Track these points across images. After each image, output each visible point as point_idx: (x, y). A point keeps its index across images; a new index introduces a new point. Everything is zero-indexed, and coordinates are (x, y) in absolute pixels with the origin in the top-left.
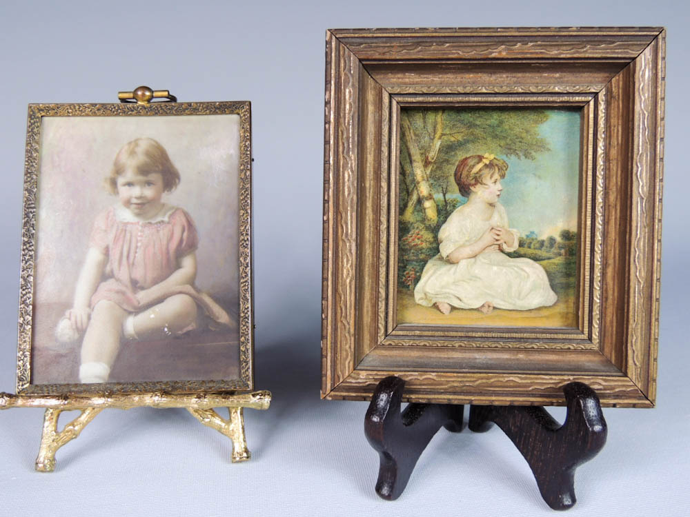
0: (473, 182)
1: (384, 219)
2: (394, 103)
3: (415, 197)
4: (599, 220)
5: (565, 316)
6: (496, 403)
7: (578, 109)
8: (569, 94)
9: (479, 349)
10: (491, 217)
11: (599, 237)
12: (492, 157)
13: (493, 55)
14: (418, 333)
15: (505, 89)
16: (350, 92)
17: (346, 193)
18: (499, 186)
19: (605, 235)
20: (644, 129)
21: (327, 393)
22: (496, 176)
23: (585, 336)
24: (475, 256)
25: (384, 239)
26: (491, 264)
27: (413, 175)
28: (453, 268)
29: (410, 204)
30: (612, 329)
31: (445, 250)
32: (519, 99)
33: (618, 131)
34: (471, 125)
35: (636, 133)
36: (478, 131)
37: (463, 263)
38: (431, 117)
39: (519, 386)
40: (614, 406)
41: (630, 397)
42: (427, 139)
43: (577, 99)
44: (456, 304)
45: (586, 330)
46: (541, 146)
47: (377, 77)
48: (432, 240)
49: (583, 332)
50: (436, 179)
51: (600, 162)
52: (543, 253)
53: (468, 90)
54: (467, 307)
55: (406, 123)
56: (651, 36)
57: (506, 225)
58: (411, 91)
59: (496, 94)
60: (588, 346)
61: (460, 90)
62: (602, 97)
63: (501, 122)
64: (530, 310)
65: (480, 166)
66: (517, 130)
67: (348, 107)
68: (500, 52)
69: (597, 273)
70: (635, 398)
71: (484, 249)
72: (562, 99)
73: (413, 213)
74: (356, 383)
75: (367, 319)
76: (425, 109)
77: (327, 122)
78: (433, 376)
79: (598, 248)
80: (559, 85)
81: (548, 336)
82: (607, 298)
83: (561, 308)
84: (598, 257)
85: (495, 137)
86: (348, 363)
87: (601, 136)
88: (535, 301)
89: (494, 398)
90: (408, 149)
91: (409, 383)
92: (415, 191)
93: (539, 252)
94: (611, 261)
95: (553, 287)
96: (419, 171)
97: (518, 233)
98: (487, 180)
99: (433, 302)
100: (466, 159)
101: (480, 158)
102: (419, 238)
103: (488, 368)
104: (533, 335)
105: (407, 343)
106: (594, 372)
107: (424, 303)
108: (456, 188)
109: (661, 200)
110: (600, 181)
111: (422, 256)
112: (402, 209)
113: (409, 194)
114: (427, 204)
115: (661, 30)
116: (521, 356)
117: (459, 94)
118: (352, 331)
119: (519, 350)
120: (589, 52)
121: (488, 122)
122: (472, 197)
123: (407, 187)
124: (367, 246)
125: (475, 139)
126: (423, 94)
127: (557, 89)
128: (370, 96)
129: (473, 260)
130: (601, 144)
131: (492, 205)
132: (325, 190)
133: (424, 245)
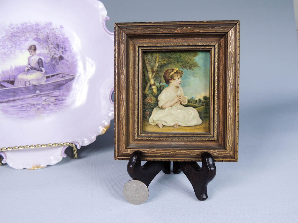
0: (170, 79)
1: (137, 93)
2: (140, 50)
3: (149, 85)
4: (216, 92)
5: (205, 128)
6: (179, 161)
7: (208, 51)
8: (204, 46)
9: (172, 141)
10: (177, 92)
11: (216, 98)
12: (177, 69)
13: (175, 32)
14: (150, 135)
15: (181, 44)
16: (123, 46)
17: (122, 83)
18: (180, 80)
19: (218, 98)
20: (231, 58)
21: (116, 157)
22: (179, 76)
23: (212, 136)
24: (171, 106)
25: (137, 100)
26: (178, 109)
27: (148, 76)
28: (163, 111)
29: (147, 87)
30: (221, 132)
31: (160, 104)
32: (186, 48)
33: (222, 59)
34: (169, 58)
35: (228, 60)
36: (172, 60)
37: (167, 109)
38: (154, 55)
39: (187, 154)
40: (222, 161)
41: (228, 158)
42: (153, 63)
43: (207, 47)
44: (165, 124)
45: (212, 133)
46: (196, 65)
47: (134, 40)
48: (155, 100)
49: (211, 134)
50: (156, 78)
51: (216, 70)
52: (197, 105)
53: (167, 45)
54: (169, 125)
55: (145, 57)
56: (234, 24)
57: (183, 95)
58: (146, 45)
59: (177, 46)
60: (213, 139)
61: (164, 44)
62: (216, 46)
63: (181, 56)
64: (192, 126)
65: (173, 72)
66: (186, 59)
67: (122, 51)
68: (178, 31)
69: (216, 111)
70: (230, 158)
71: (175, 103)
72: (202, 47)
73: (148, 90)
74: (127, 153)
75: (131, 130)
76: (152, 52)
77: (115, 57)
78: (154, 150)
79: (216, 102)
80: (200, 42)
81: (198, 136)
82: (220, 121)
83: (204, 125)
84: (216, 106)
85: (178, 62)
86: (124, 146)
87: (216, 61)
88: (194, 123)
89: (177, 159)
90: (146, 67)
91: (146, 153)
92: (149, 82)
93: (195, 105)
94: (221, 108)
95: (201, 117)
96: (150, 75)
97: (187, 98)
98: (176, 78)
99: (156, 123)
100: (168, 70)
101: (173, 70)
102: (150, 100)
103: (175, 147)
104: (192, 135)
105: (145, 138)
106: (214, 149)
107: (153, 124)
108: (164, 81)
109: (238, 85)
110: (216, 78)
111: (152, 107)
112: (144, 89)
113: (147, 83)
114: (154, 87)
115: (238, 21)
116: (188, 143)
117: (164, 46)
118: (125, 134)
119: (187, 141)
120: (210, 30)
121: (176, 56)
122: (170, 84)
123: (145, 81)
124: (131, 103)
125: (170, 63)
126: (151, 47)
127: (200, 44)
128: (131, 47)
129: (171, 108)
130: (216, 64)
131: (177, 87)
132: (115, 82)
133: (152, 102)
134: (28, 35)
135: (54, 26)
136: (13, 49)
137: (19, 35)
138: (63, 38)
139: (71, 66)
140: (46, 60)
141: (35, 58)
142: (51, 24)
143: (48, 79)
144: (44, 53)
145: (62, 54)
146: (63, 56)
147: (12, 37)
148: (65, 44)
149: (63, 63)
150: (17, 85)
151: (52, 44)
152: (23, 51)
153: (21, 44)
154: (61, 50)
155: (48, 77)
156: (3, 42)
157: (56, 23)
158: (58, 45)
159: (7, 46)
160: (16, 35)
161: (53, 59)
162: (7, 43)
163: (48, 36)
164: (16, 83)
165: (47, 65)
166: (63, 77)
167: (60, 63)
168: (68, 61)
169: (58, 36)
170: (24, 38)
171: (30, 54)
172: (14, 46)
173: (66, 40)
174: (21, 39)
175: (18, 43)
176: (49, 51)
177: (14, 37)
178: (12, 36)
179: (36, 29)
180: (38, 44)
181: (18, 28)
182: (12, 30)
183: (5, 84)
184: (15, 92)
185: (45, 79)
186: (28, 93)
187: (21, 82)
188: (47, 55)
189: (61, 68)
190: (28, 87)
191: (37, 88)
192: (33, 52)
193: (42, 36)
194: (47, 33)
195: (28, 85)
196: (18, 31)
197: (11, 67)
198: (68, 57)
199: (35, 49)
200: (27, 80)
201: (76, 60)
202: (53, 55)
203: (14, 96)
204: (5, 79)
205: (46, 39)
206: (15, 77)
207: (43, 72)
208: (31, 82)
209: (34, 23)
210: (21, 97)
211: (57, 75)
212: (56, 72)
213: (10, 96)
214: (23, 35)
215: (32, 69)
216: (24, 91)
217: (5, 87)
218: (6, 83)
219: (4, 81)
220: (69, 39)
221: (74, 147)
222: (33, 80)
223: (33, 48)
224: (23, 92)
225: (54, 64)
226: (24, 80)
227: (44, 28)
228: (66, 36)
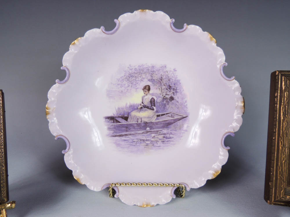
134: (144, 76)
135: (168, 69)
136: (129, 88)
137: (136, 75)
138: (175, 80)
139: (180, 106)
140: (158, 100)
141: (148, 98)
142: (166, 66)
143: (158, 117)
144: (156, 94)
145: (173, 95)
146: (174, 97)
147: (129, 77)
148: (177, 86)
149: (173, 103)
150: (130, 121)
151: (164, 85)
152: (138, 90)
153: (137, 83)
154: (172, 91)
155: (158, 116)
156: (121, 81)
157: (170, 67)
158: (170, 87)
159: (125, 85)
160: (133, 75)
161: (164, 99)
162: (125, 82)
163: (162, 78)
164: (129, 120)
165: (158, 104)
166: (172, 116)
167: (170, 103)
168: (178, 102)
169: (171, 79)
170: (140, 79)
171: (144, 93)
172: (130, 85)
173: (177, 83)
174: (137, 79)
175: (134, 83)
176: (162, 92)
177: (131, 77)
178: (129, 76)
179: (151, 71)
180: (152, 84)
181: (136, 69)
182: (130, 71)
183: (120, 120)
184: (127, 127)
185: (156, 118)
186: (139, 129)
187: (133, 119)
188: (159, 95)
189: (171, 108)
190: (140, 124)
191: (147, 125)
192: (147, 92)
193: (156, 77)
194: (161, 75)
195: (139, 122)
196: (135, 72)
197: (126, 104)
198: (178, 98)
199: (149, 89)
200: (139, 117)
201: (186, 101)
202: (165, 95)
203: (127, 131)
204: (120, 114)
205: (160, 80)
206: (129, 114)
207: (154, 111)
208: (143, 120)
209: (150, 65)
210: (133, 133)
211: (167, 114)
212: (166, 111)
213: (123, 131)
214: (140, 75)
215: (144, 107)
216: (136, 127)
217: (119, 122)
218: (121, 119)
219: (119, 117)
220: (181, 82)
222: (145, 117)
223: (147, 88)
224: (134, 128)
225: (165, 104)
226: (136, 117)
227: (159, 70)
228: (178, 79)
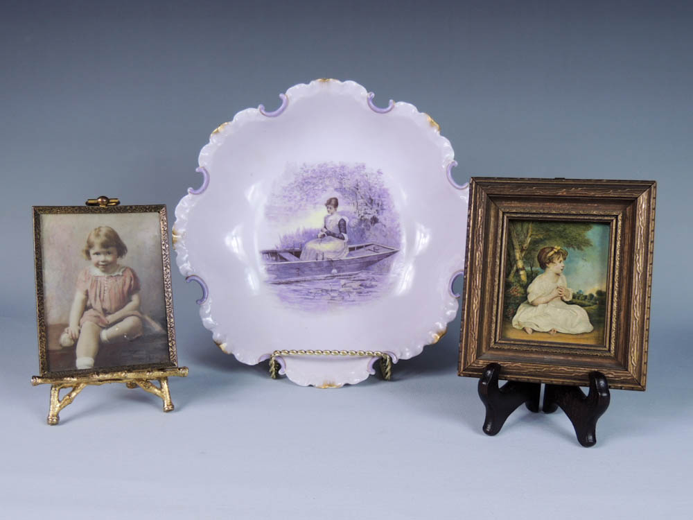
0: (548, 261)
1: (497, 279)
2: (505, 217)
3: (515, 268)
4: (616, 284)
5: (597, 339)
6: (554, 383)
7: (608, 223)
8: (601, 215)
9: (546, 353)
10: (557, 281)
11: (616, 293)
12: (559, 248)
13: (559, 194)
14: (512, 342)
15: (567, 212)
16: (481, 211)
17: (477, 264)
18: (562, 264)
19: (619, 293)
20: (641, 236)
21: (461, 372)
22: (561, 259)
23: (607, 349)
24: (547, 303)
25: (496, 290)
26: (556, 307)
27: (515, 256)
28: (535, 308)
29: (512, 272)
30: (621, 346)
31: (530, 299)
32: (573, 217)
33: (628, 236)
34: (548, 230)
35: (636, 238)
36: (551, 234)
37: (540, 307)
38: (526, 226)
39: (567, 373)
40: (621, 388)
41: (629, 383)
42: (523, 237)
43: (606, 218)
44: (536, 328)
45: (607, 346)
46: (587, 243)
47: (497, 203)
48: (523, 292)
49: (605, 347)
50: (527, 259)
51: (618, 253)
52: (586, 302)
53: (546, 211)
54: (541, 331)
55: (512, 228)
56: (647, 186)
57: (566, 286)
58: (514, 211)
59: (561, 214)
60: (608, 354)
61: (541, 211)
62: (620, 217)
63: (565, 229)
64: (577, 334)
65: (552, 253)
66: (574, 234)
67: (480, 218)
68: (563, 193)
69: (614, 313)
70: (632, 384)
71: (553, 299)
72: (598, 218)
73: (513, 277)
74: (477, 367)
75: (485, 333)
76: (522, 221)
77: (469, 226)
78: (519, 364)
79: (615, 299)
80: (595, 211)
81: (586, 348)
82: (620, 329)
83: (596, 334)
84: (615, 305)
85: (561, 237)
86: (473, 357)
87: (619, 238)
88: (581, 329)
89: (553, 380)
90: (512, 242)
91: (506, 368)
92: (515, 266)
93: (583, 302)
94: (623, 308)
95: (591, 322)
96: (518, 255)
97: (572, 291)
98: (556, 261)
99: (524, 326)
100: (545, 248)
101: (552, 249)
102: (516, 291)
103: (551, 362)
104: (577, 347)
105: (506, 347)
106: (610, 368)
107: (517, 327)
108: (538, 264)
109: (651, 275)
110: (617, 263)
111: (517, 301)
112: (507, 275)
113: (512, 266)
114: (522, 272)
115: (653, 182)
116: (570, 358)
117: (541, 213)
118: (476, 338)
119: (569, 355)
120: (612, 194)
121: (558, 229)
122: (547, 270)
123: (510, 262)
124: (487, 293)
125: (550, 238)
126: (521, 213)
127: (595, 213)
128: (492, 213)
129: (546, 305)
130: (618, 243)
131: (558, 275)
132: (466, 262)
133: (519, 295)
134: (327, 183)
135: (367, 171)
136: (303, 203)
137: (315, 181)
138: (380, 189)
139: (388, 233)
140: (351, 222)
141: (335, 219)
142: (364, 166)
143: (352, 252)
144: (349, 212)
145: (376, 214)
146: (378, 217)
147: (303, 185)
148: (383, 199)
149: (376, 229)
150: (305, 259)
151: (362, 198)
152: (317, 206)
153: (316, 195)
154: (375, 207)
155: (351, 249)
156: (289, 191)
157: (372, 166)
158: (372, 200)
159: (295, 197)
160: (310, 181)
161: (362, 220)
162: (296, 193)
163: (358, 185)
164: (302, 256)
165: (352, 229)
166: (375, 250)
167: (372, 228)
168: (385, 226)
169: (373, 187)
170: (321, 187)
171: (328, 211)
172: (305, 197)
173: (384, 193)
174: (316, 188)
175: (311, 194)
176: (357, 209)
177: (306, 185)
178: (303, 182)
179: (339, 174)
180: (341, 196)
181: (314, 170)
182: (305, 174)
183: (287, 256)
184: (300, 269)
185: (348, 252)
186: (319, 272)
187: (310, 254)
188: (353, 214)
189: (373, 236)
190: (320, 263)
191: (333, 264)
192: (333, 209)
193: (348, 184)
194: (357, 180)
195: (320, 259)
196: (314, 176)
197: (298, 230)
198: (385, 219)
199: (336, 205)
200: (320, 251)
201: (398, 225)
202: (362, 215)
203: (299, 275)
204: (288, 247)
205: (354, 189)
206: (302, 246)
207: (345, 241)
208: (326, 256)
209: (338, 165)
210: (308, 278)
211: (366, 246)
212: (364, 241)
213: (291, 275)
214: (321, 181)
215: (328, 235)
216: (314, 269)
217: (286, 260)
218: (288, 254)
219: (285, 251)
220: (389, 192)
221: (388, 360)
222: (329, 252)
223: (333, 202)
224: (311, 270)
225: (364, 229)
226: (315, 251)
227: (352, 173)
228: (385, 187)
